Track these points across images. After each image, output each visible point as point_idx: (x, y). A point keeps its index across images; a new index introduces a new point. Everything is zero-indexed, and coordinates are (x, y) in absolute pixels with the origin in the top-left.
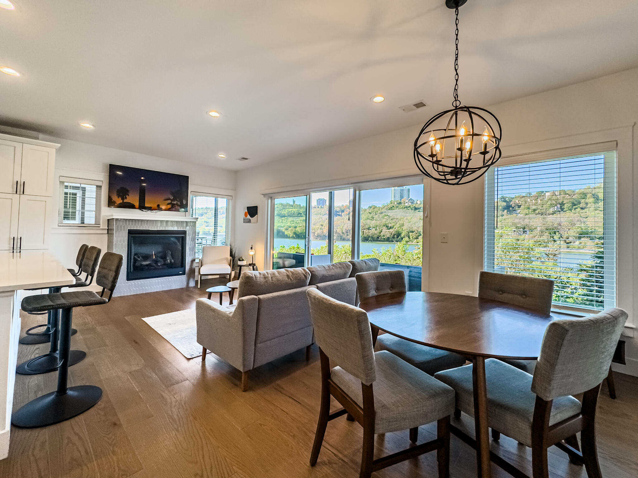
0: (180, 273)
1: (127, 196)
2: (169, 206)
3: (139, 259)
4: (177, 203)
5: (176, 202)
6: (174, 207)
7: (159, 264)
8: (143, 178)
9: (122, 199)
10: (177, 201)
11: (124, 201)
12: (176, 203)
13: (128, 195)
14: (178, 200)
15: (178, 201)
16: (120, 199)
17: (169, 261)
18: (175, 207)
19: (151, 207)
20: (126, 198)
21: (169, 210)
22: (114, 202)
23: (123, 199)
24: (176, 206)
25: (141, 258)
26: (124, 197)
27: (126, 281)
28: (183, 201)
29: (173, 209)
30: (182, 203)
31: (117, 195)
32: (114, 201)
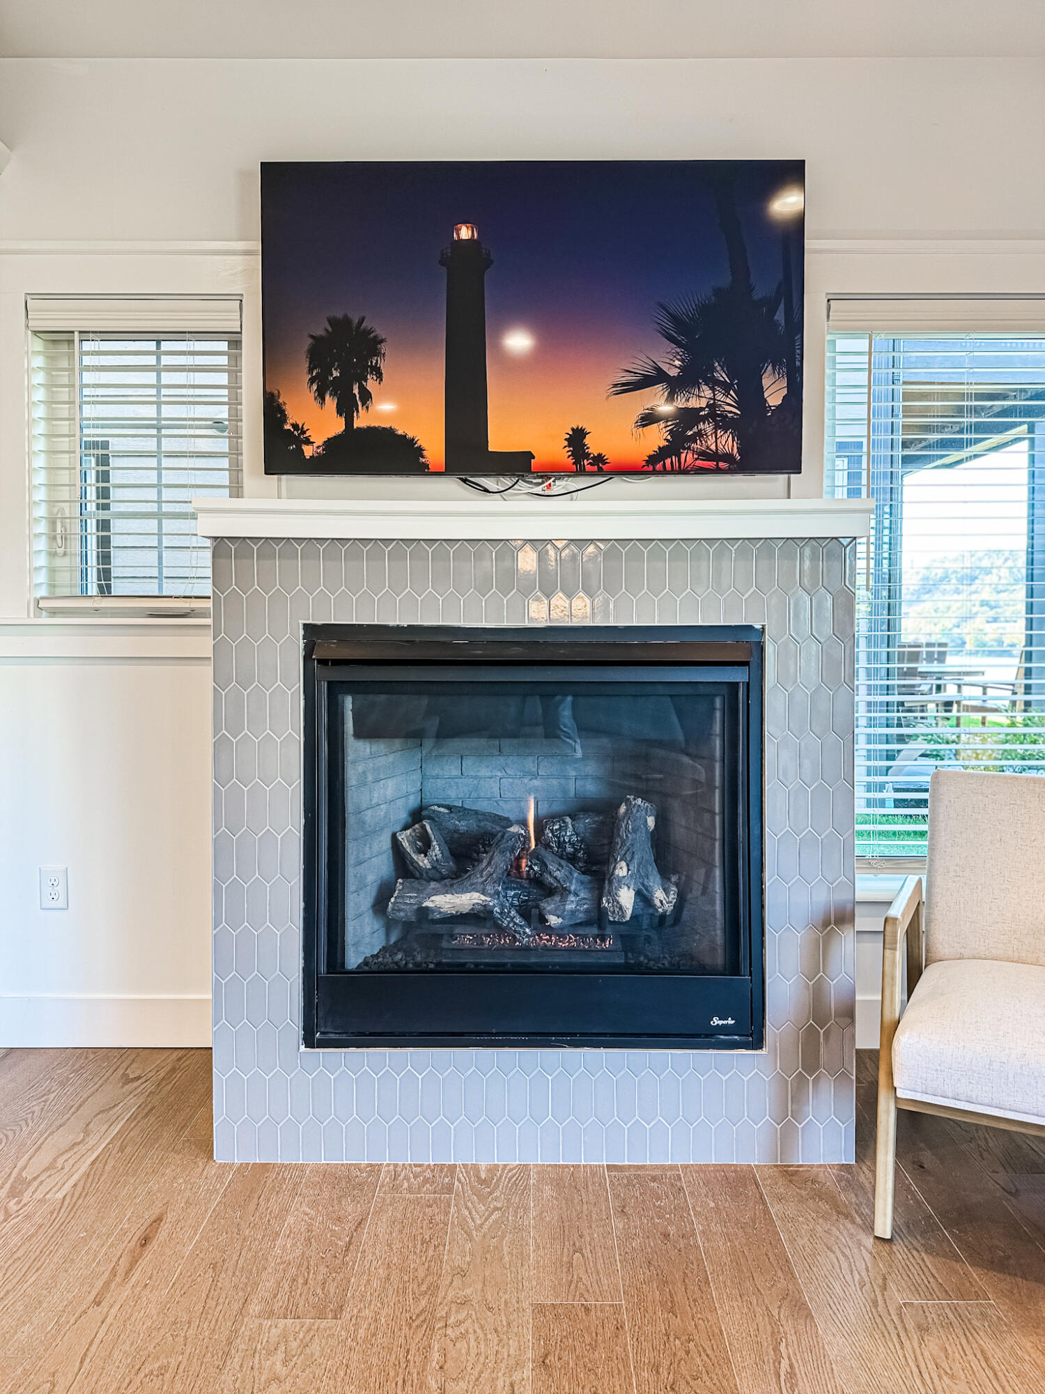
0: (716, 1021)
1: (371, 384)
2: (657, 437)
3: (424, 862)
4: (712, 406)
5: (708, 393)
6: (693, 439)
7: (554, 920)
8: (465, 233)
9: (339, 412)
10: (713, 383)
11: (357, 424)
12: (703, 403)
13: (379, 376)
14: (722, 376)
15: (726, 388)
16: (331, 402)
17: (627, 898)
18: (700, 434)
19: (530, 455)
20: (366, 396)
21: (655, 465)
22: (299, 437)
23: (347, 408)
24: (707, 427)
25: (436, 851)
26: (356, 391)
27: (303, 1048)
28: (766, 382)
29: (688, 457)
30: (751, 396)
31: (312, 381)
32: (295, 426)
